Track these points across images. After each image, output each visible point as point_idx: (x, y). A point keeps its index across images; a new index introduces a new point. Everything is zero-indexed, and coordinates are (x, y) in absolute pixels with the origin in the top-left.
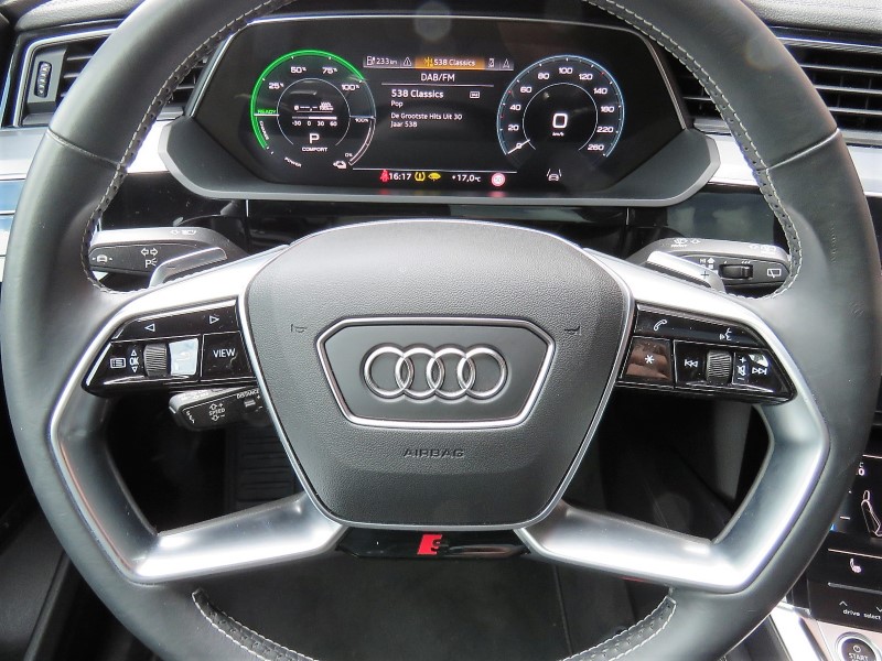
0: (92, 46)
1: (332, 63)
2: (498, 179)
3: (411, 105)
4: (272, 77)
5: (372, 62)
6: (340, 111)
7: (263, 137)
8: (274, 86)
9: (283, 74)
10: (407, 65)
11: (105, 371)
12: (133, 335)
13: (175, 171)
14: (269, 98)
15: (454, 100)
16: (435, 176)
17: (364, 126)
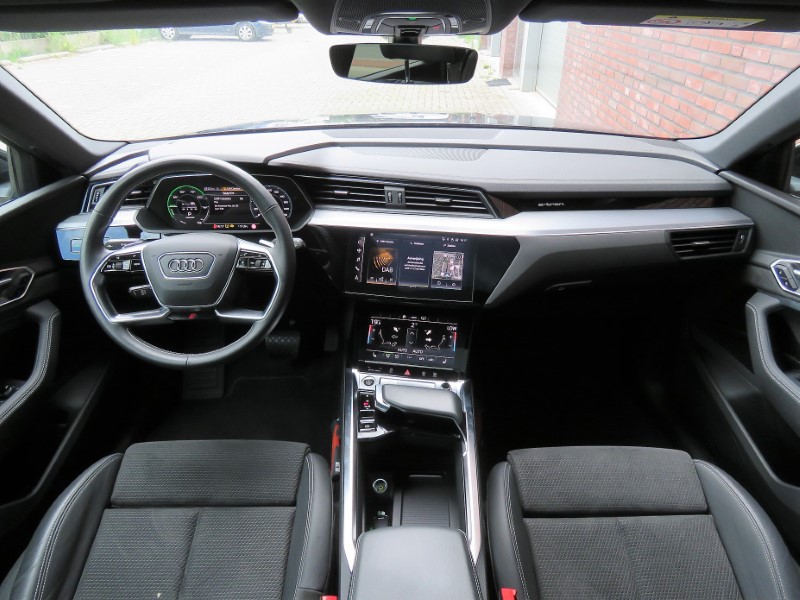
0: (107, 187)
1: (194, 189)
2: (254, 226)
3: (221, 202)
4: (174, 194)
5: (206, 189)
6: (197, 205)
7: (172, 214)
8: (175, 197)
9: (177, 193)
10: (218, 189)
11: (106, 268)
12: (113, 259)
13: (138, 224)
14: (173, 201)
15: (235, 200)
16: (232, 226)
17: (206, 210)
